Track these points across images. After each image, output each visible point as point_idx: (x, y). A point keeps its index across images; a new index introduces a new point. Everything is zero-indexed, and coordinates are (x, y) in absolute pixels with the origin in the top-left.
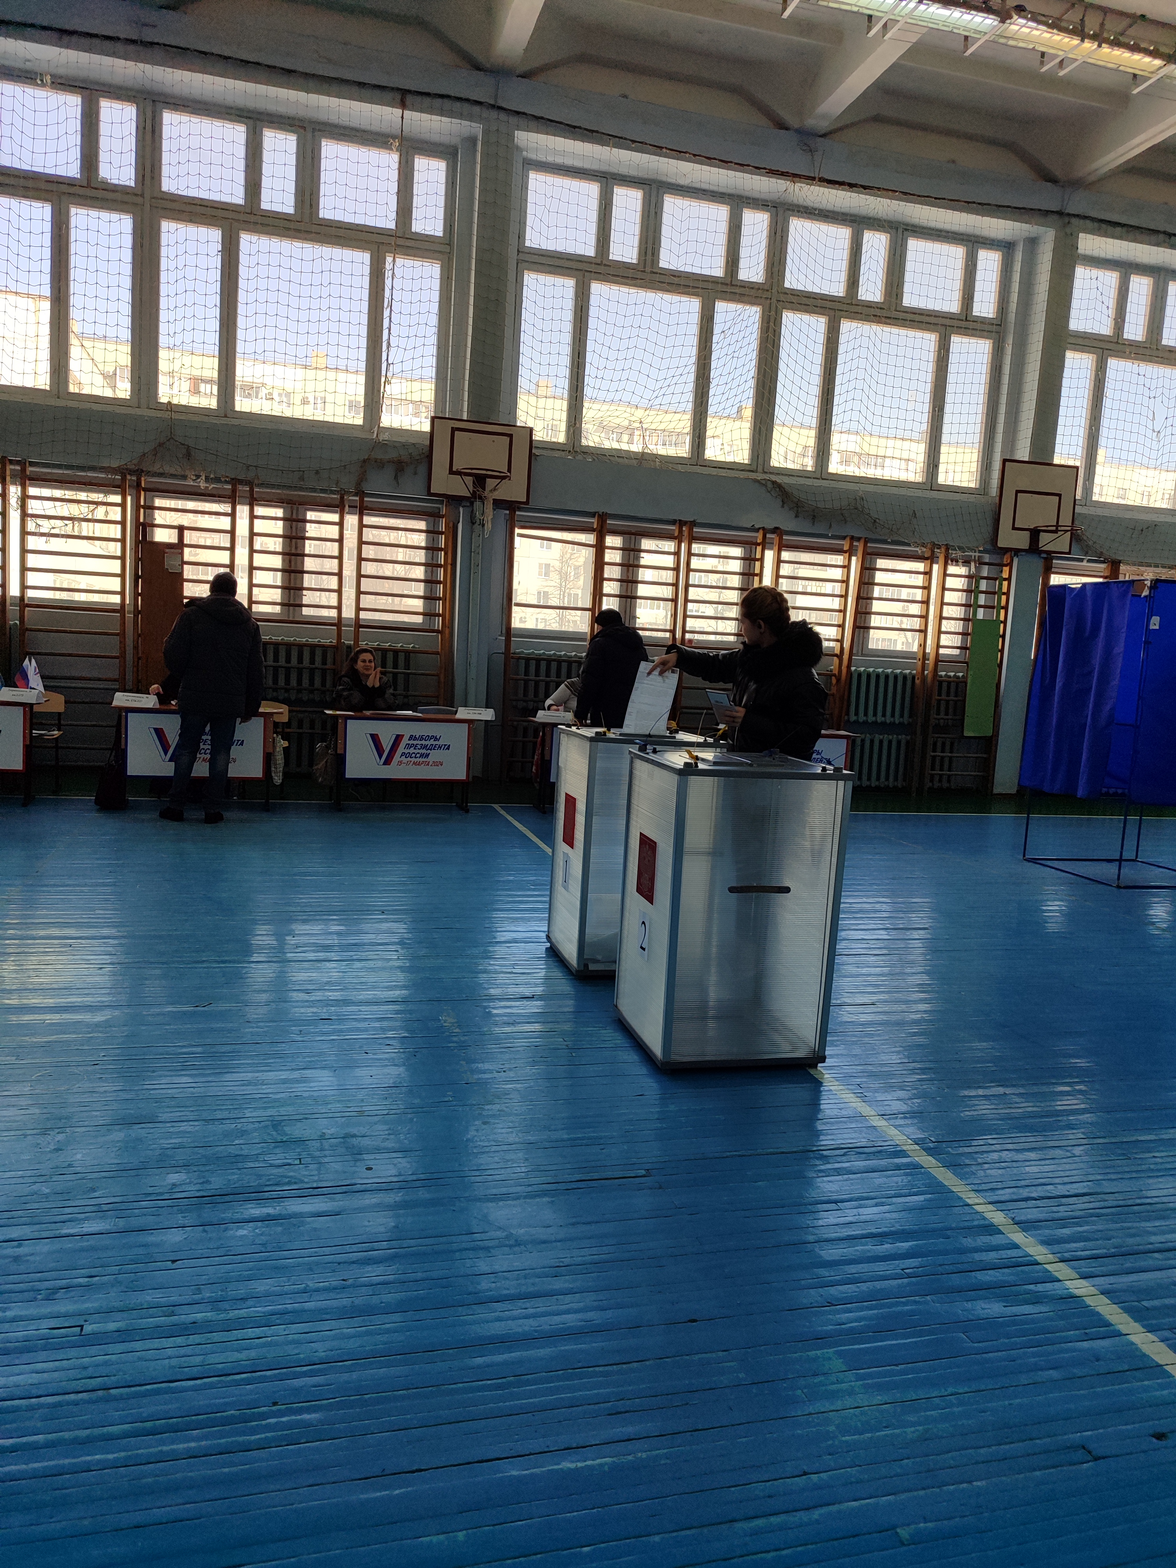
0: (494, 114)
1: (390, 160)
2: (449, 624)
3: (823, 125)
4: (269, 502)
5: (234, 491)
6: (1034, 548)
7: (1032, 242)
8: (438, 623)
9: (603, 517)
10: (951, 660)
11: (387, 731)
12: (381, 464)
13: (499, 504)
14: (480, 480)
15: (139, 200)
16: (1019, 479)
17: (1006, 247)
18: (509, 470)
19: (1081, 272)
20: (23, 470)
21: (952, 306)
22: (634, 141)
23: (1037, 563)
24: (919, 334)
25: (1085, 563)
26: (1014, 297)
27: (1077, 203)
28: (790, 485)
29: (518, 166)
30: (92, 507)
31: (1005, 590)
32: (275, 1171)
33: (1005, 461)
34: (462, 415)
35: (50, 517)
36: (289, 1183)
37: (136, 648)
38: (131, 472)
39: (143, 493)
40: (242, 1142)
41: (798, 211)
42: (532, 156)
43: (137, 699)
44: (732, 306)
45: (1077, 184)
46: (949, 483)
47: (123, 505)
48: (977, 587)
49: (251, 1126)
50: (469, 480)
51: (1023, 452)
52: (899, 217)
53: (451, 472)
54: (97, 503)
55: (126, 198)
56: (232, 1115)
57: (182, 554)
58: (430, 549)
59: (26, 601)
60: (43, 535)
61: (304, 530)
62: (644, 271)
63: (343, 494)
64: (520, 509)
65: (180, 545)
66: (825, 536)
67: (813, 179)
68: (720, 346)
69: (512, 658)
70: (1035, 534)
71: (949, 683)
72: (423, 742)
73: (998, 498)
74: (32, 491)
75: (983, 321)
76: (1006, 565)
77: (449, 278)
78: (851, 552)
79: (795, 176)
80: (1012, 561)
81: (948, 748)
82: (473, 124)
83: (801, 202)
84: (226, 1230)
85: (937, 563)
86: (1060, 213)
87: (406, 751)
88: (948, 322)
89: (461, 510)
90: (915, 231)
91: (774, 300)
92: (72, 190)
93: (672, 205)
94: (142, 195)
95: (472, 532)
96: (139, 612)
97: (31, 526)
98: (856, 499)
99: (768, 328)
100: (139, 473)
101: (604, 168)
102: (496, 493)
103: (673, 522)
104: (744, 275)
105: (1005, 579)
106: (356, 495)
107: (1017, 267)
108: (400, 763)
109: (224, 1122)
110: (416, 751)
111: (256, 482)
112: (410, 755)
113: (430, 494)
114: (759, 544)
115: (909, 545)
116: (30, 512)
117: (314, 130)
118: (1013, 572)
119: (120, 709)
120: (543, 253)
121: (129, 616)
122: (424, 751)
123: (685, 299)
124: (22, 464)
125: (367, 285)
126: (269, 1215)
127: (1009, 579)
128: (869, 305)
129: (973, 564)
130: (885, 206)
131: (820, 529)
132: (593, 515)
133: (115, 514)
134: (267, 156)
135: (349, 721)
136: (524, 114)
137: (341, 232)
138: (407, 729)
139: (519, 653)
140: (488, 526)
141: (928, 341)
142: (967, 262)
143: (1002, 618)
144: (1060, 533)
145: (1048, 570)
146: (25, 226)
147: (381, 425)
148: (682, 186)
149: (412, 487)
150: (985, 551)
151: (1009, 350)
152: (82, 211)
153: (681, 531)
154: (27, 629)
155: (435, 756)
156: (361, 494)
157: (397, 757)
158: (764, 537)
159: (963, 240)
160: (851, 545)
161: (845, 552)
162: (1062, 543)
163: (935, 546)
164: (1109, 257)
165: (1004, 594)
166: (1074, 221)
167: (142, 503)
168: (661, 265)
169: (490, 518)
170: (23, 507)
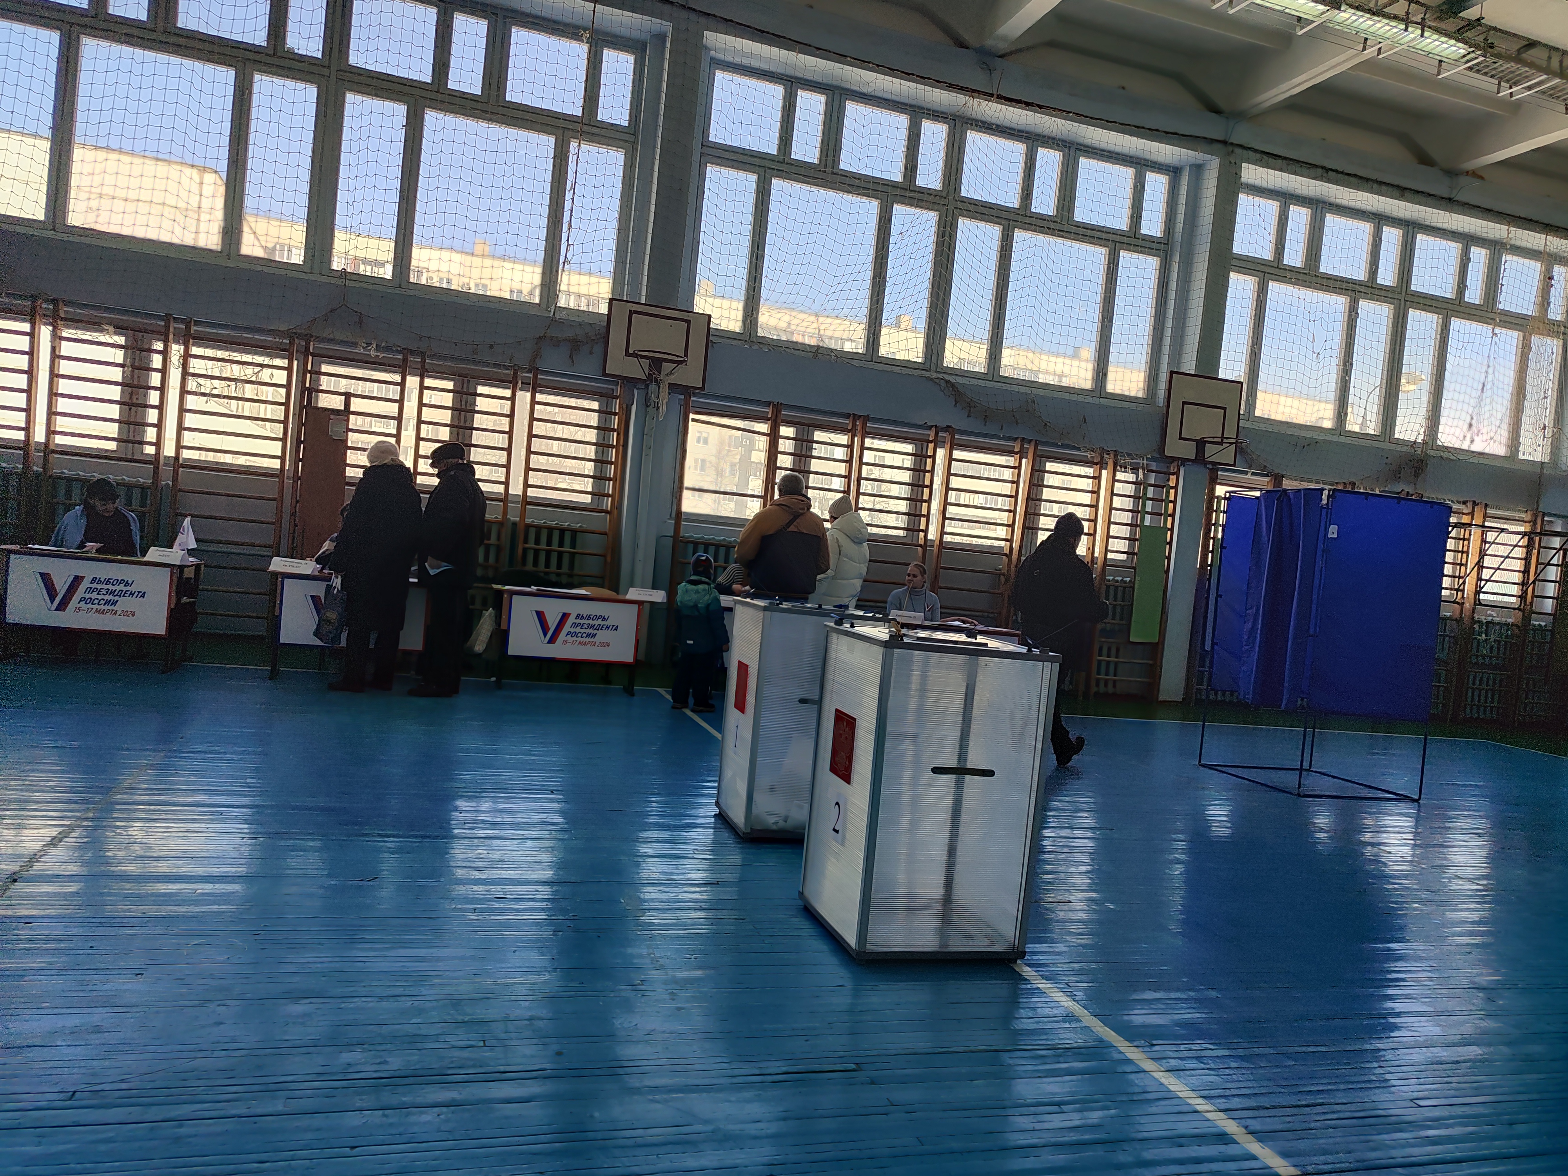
0: (684, 14)
1: (579, 50)
2: (618, 506)
3: (1003, 47)
4: (441, 375)
5: (405, 360)
6: (1200, 458)
7: (1198, 169)
8: (608, 503)
9: (777, 407)
10: (1116, 564)
11: (553, 609)
12: (556, 343)
13: (673, 387)
14: (656, 363)
15: (326, 72)
16: (1186, 391)
17: (1173, 171)
18: (686, 355)
19: (1243, 199)
20: (188, 328)
21: (1122, 223)
22: (818, 49)
23: (1203, 474)
24: (1090, 248)
25: (1249, 476)
26: (1181, 218)
27: (1241, 134)
28: (963, 385)
29: (705, 64)
30: (257, 369)
31: (1172, 498)
32: (457, 1053)
33: (1172, 373)
34: (640, 299)
35: (212, 378)
36: (473, 1066)
37: (293, 514)
38: (300, 336)
39: (310, 358)
40: (419, 1021)
41: (977, 125)
42: (720, 56)
43: (295, 565)
44: (910, 210)
45: (1239, 116)
46: (1118, 391)
47: (289, 369)
48: (1145, 494)
49: (428, 1004)
50: (645, 363)
51: (1189, 365)
52: (1072, 137)
53: (627, 354)
54: (262, 366)
55: (312, 69)
56: (407, 992)
57: (348, 420)
58: (602, 429)
59: (181, 461)
60: (204, 394)
61: (474, 404)
62: (825, 172)
63: (516, 369)
64: (695, 395)
65: (347, 411)
66: (997, 437)
67: (992, 95)
68: (897, 246)
69: (681, 541)
70: (1201, 444)
71: (1116, 587)
72: (591, 622)
73: (1165, 408)
74: (195, 350)
75: (1151, 239)
76: (1173, 474)
77: (632, 166)
78: (1022, 454)
79: (974, 91)
80: (1179, 470)
81: (1113, 651)
82: (664, 22)
83: (979, 117)
84: (408, 1114)
85: (1106, 469)
86: (1224, 143)
87: (573, 630)
88: (1118, 238)
89: (636, 391)
90: (1085, 151)
91: (951, 208)
92: (258, 57)
93: (853, 110)
94: (329, 67)
95: (646, 413)
96: (299, 478)
97: (191, 385)
98: (1027, 402)
99: (944, 232)
100: (308, 338)
101: (790, 72)
102: (672, 377)
103: (847, 416)
104: (921, 181)
105: (1172, 488)
106: (530, 371)
107: (1184, 190)
108: (565, 642)
109: (399, 999)
110: (583, 631)
111: (428, 353)
112: (576, 634)
113: (605, 374)
114: (931, 442)
115: (1078, 449)
116: (191, 371)
117: (505, 17)
118: (1178, 482)
119: (275, 574)
120: (727, 148)
121: (288, 482)
122: (591, 631)
123: (864, 200)
124: (188, 323)
125: (550, 167)
126: (454, 1100)
127: (1176, 488)
128: (1042, 217)
129: (1141, 471)
130: (1060, 125)
131: (990, 429)
132: (768, 404)
133: (281, 377)
134: (456, 37)
135: (514, 597)
136: (714, 16)
137: (528, 116)
138: (574, 608)
139: (688, 537)
140: (663, 409)
141: (1098, 254)
142: (1135, 183)
143: (1169, 526)
144: (1225, 445)
145: (1214, 481)
146: (207, 87)
147: (558, 305)
148: (865, 95)
149: (588, 366)
150: (1153, 459)
151: (1175, 267)
152: (266, 78)
153: (854, 425)
154: (180, 491)
155: (602, 636)
156: (535, 371)
157: (562, 636)
158: (937, 434)
159: (1132, 162)
160: (1022, 446)
161: (1016, 453)
162: (1227, 454)
163: (1103, 451)
164: (1270, 187)
165: (1171, 502)
166: (1238, 151)
167: (309, 368)
168: (841, 167)
169: (665, 402)
170: (185, 366)
